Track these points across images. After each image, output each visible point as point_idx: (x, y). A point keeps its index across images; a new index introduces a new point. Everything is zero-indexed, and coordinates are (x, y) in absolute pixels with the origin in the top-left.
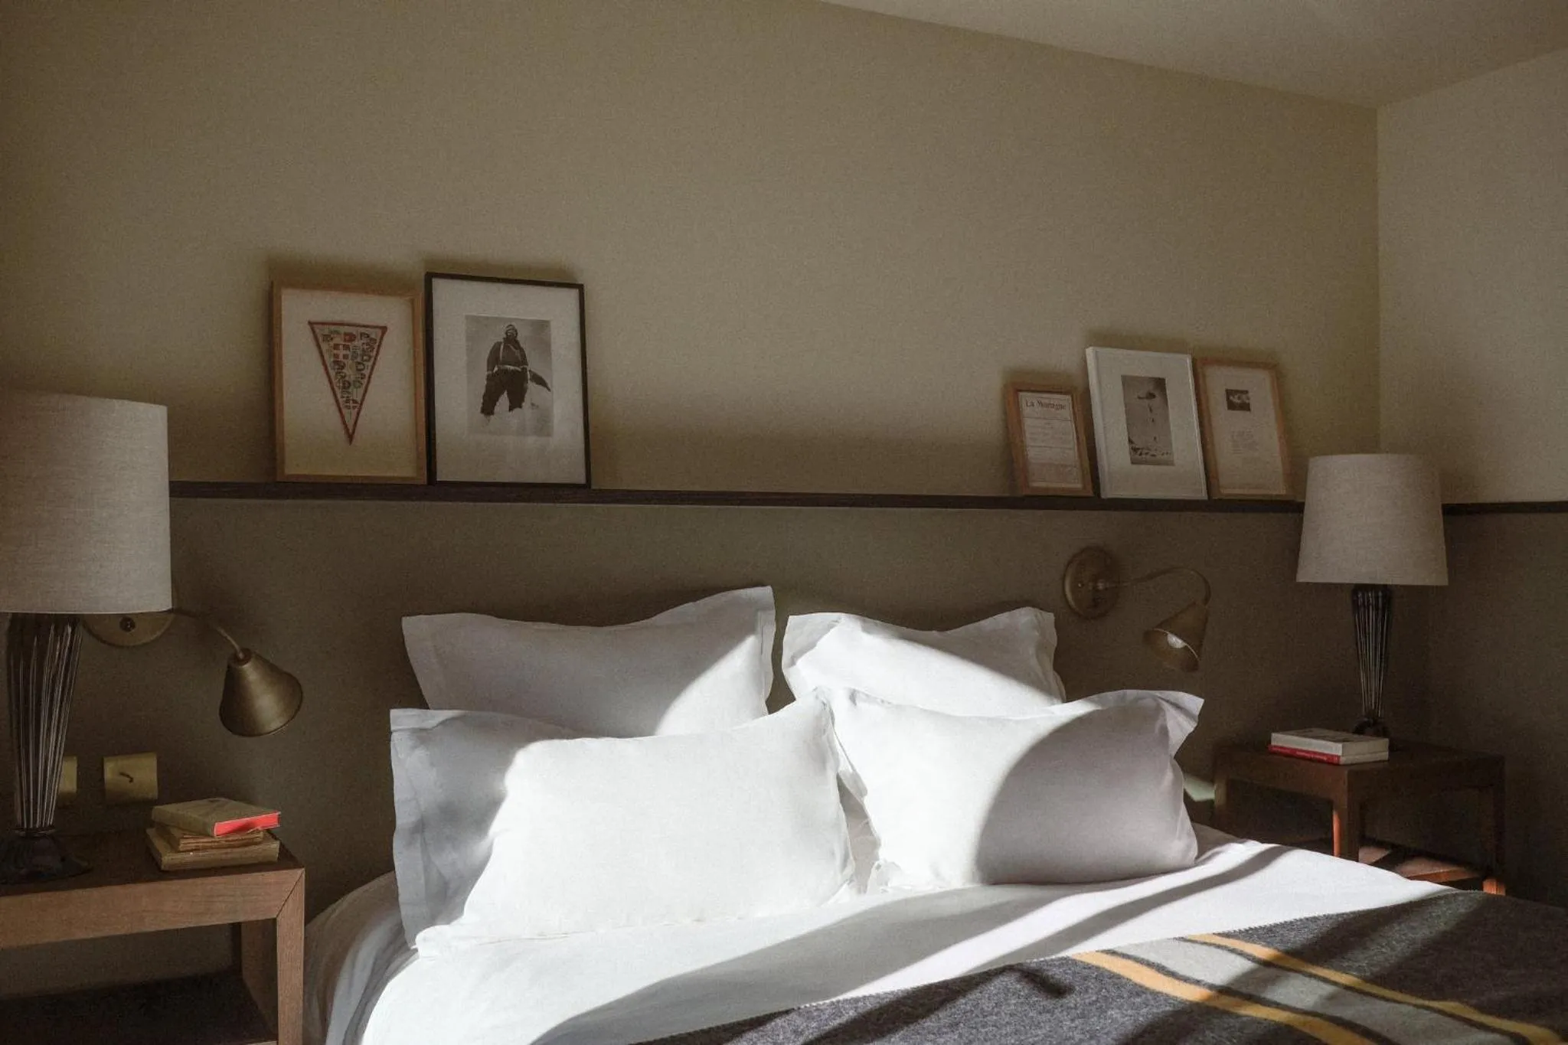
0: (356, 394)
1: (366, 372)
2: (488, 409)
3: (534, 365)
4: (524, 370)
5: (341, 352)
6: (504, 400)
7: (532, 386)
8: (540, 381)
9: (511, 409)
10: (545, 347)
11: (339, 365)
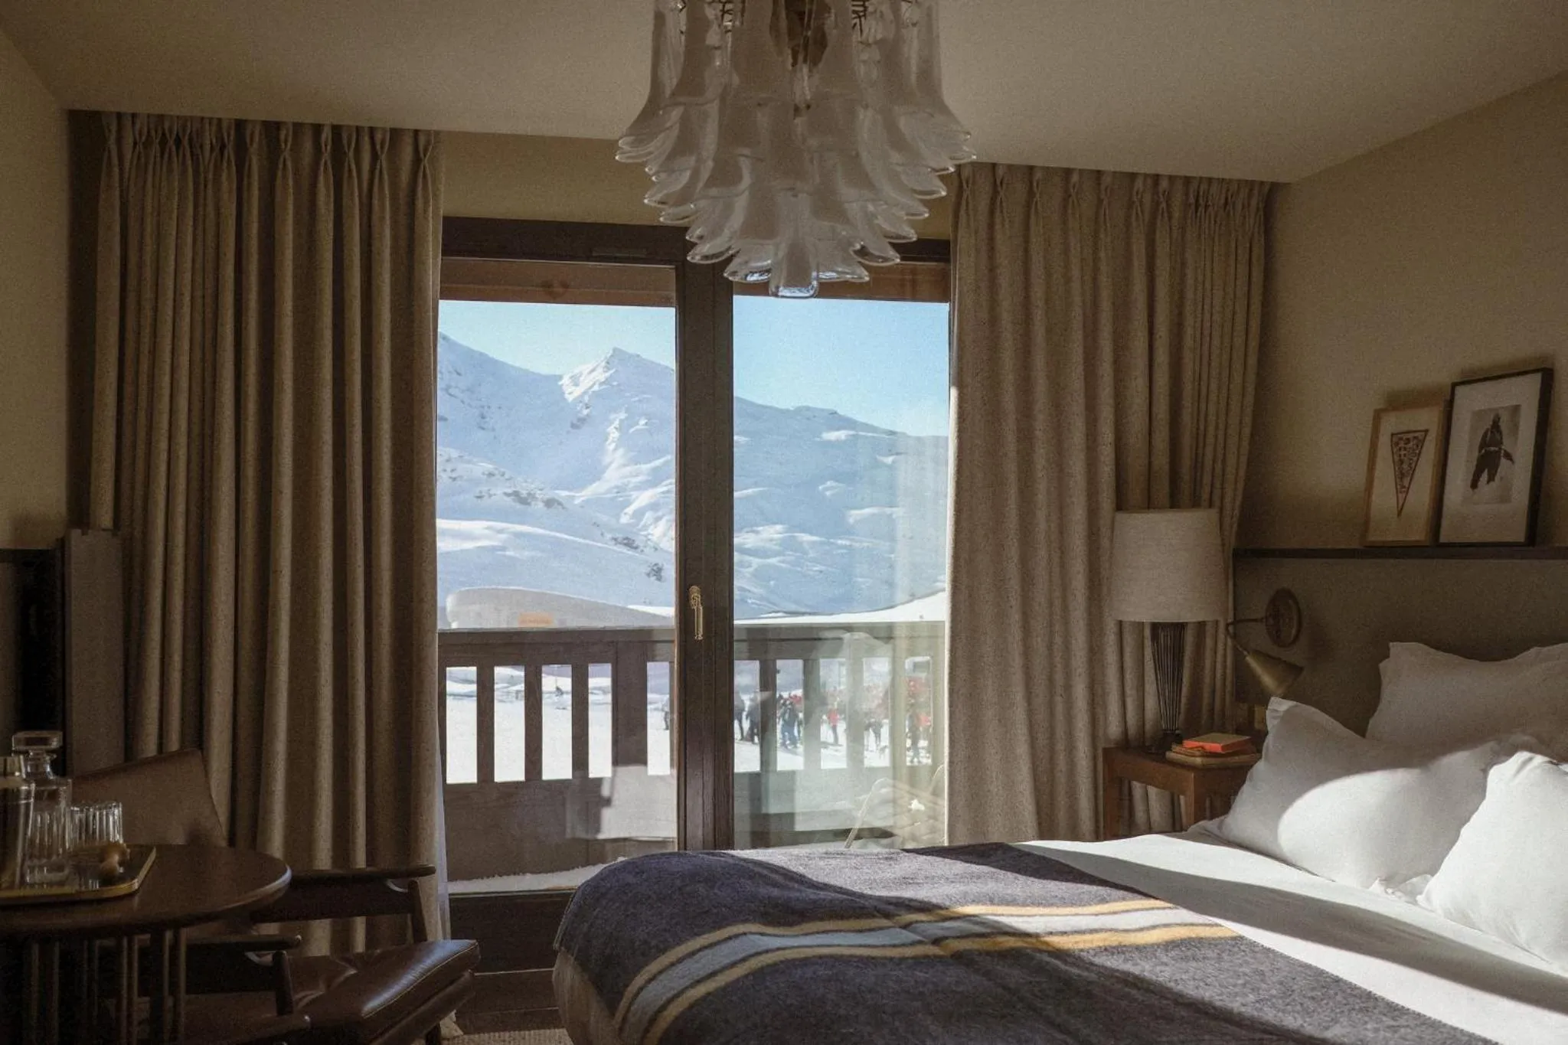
0: (1406, 482)
1: (1413, 465)
2: (1474, 485)
3: (1507, 445)
4: (1500, 449)
5: (1403, 452)
6: (1485, 476)
7: (1503, 461)
8: (1508, 456)
9: (1488, 482)
10: (1515, 427)
11: (1402, 462)
